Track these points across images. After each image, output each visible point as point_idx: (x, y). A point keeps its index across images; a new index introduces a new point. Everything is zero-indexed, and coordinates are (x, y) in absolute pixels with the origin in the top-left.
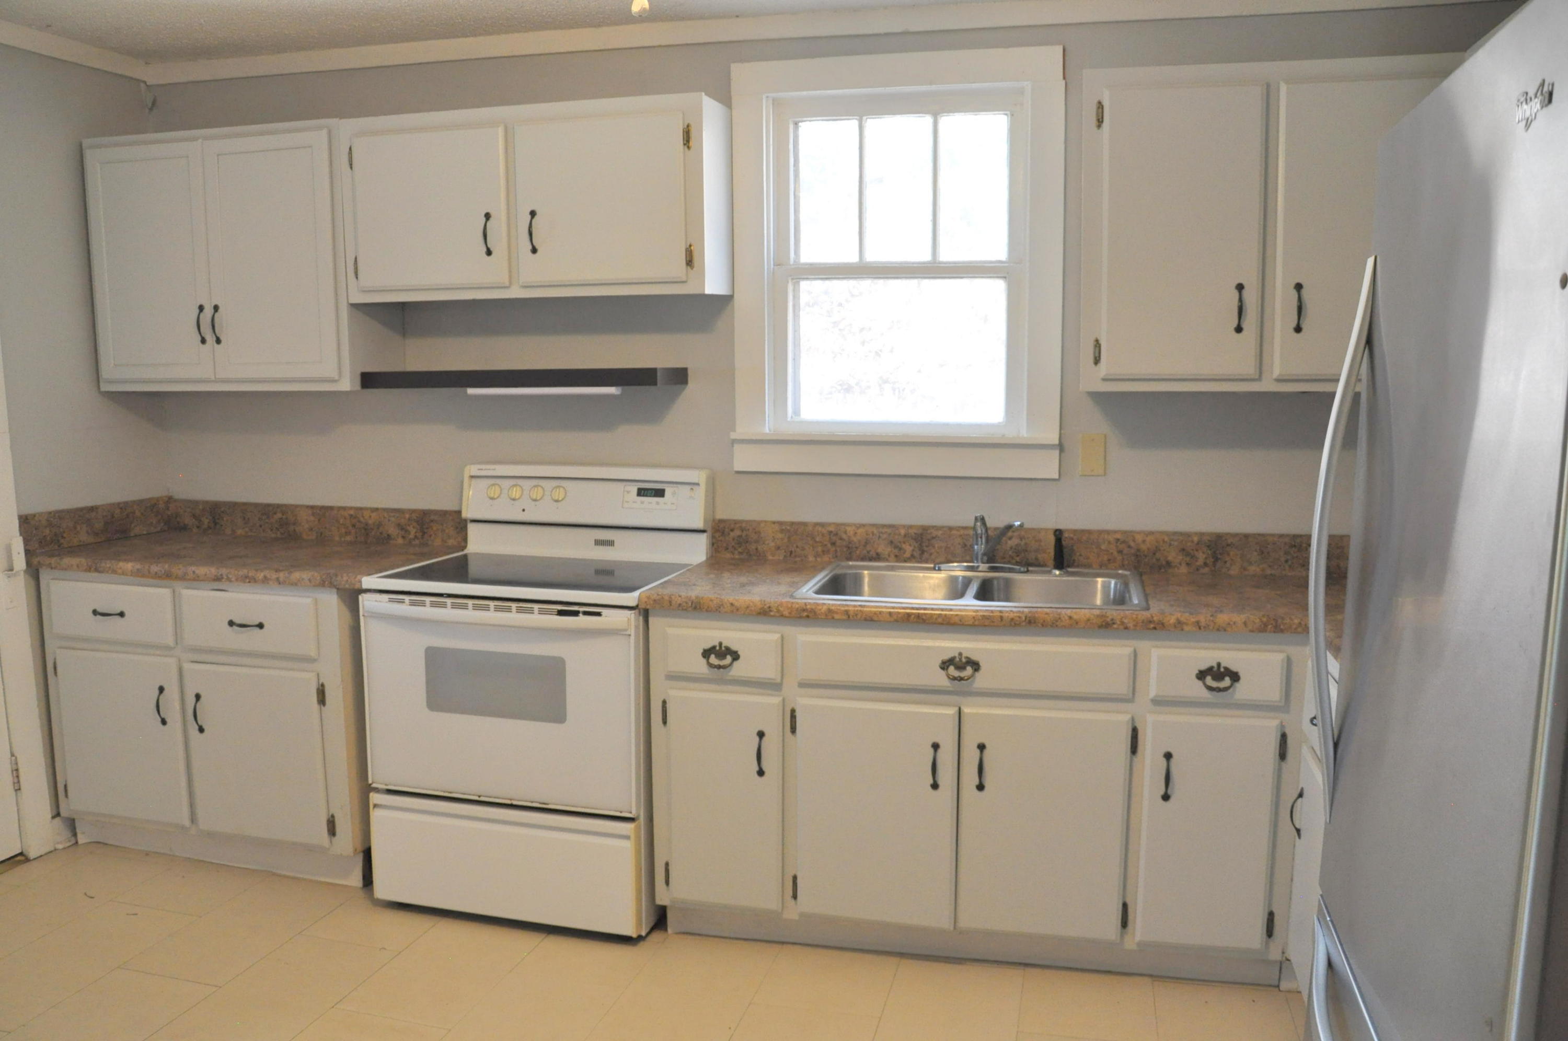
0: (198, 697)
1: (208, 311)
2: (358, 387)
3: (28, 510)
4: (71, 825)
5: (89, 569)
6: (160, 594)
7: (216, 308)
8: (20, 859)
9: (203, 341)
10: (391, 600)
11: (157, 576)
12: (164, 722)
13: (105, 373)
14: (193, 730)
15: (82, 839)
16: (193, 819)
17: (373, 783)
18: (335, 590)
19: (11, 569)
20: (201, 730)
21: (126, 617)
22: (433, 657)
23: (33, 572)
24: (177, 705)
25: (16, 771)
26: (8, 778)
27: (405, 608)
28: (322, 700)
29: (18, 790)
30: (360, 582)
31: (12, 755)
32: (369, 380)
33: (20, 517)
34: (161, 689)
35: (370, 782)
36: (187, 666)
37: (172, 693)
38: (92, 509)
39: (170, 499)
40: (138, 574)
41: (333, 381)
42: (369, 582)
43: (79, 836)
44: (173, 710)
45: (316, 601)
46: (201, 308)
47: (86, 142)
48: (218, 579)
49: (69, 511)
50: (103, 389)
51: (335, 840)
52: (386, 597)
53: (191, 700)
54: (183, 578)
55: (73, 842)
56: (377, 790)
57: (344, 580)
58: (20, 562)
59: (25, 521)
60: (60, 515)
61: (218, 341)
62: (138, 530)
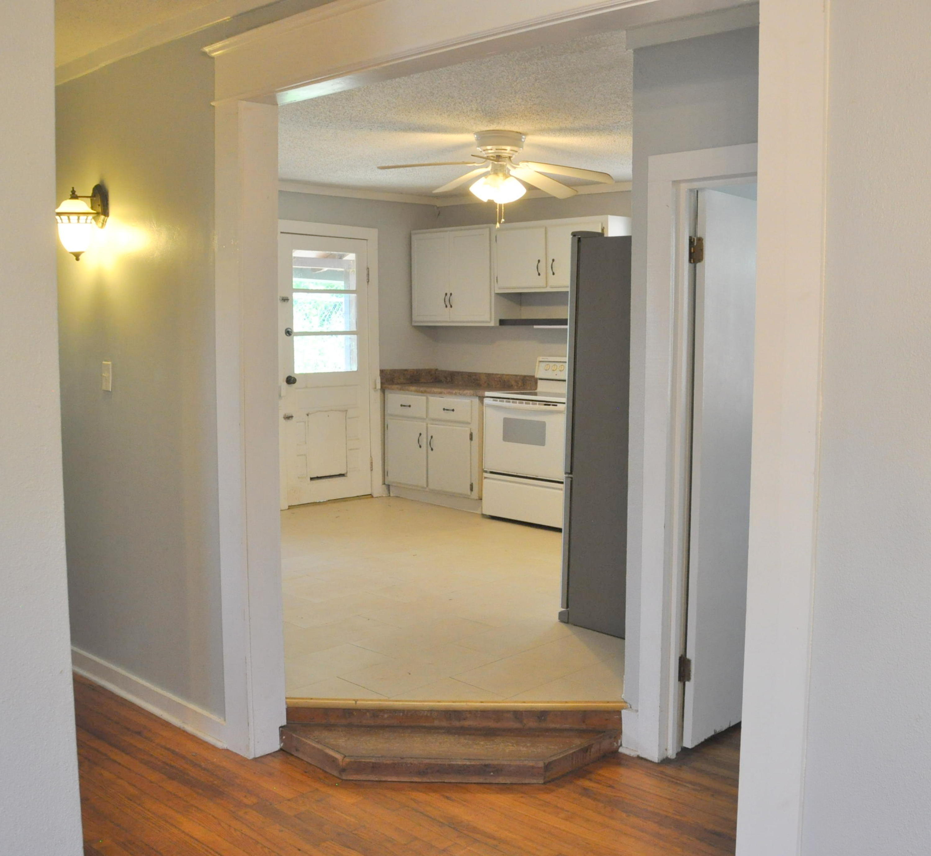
0: (432, 437)
1: (449, 295)
2: (498, 324)
3: (383, 368)
4: (388, 487)
5: (400, 390)
6: (422, 399)
7: (451, 294)
8: (371, 496)
9: (446, 306)
10: (494, 400)
11: (422, 392)
12: (420, 447)
13: (415, 318)
14: (430, 449)
15: (392, 495)
16: (427, 486)
17: (484, 468)
18: (478, 398)
19: (375, 388)
20: (432, 449)
21: (411, 407)
22: (507, 422)
23: (383, 390)
24: (425, 440)
25: (372, 463)
26: (369, 466)
27: (498, 403)
28: (471, 439)
29: (372, 470)
30: (484, 394)
31: (371, 457)
32: (502, 322)
33: (380, 370)
34: (420, 434)
35: (483, 468)
36: (429, 425)
37: (424, 436)
38: (406, 370)
39: (437, 370)
40: (417, 391)
41: (489, 322)
42: (487, 394)
43: (391, 493)
44: (424, 445)
45: (472, 401)
46: (446, 294)
47: (412, 232)
48: (441, 393)
49: (397, 370)
50: (414, 324)
51: (473, 493)
52: (492, 399)
53: (430, 438)
54: (430, 393)
55: (389, 495)
56: (486, 472)
57: (480, 393)
58: (379, 386)
59: (382, 371)
60: (394, 371)
61: (451, 306)
62: (422, 380)
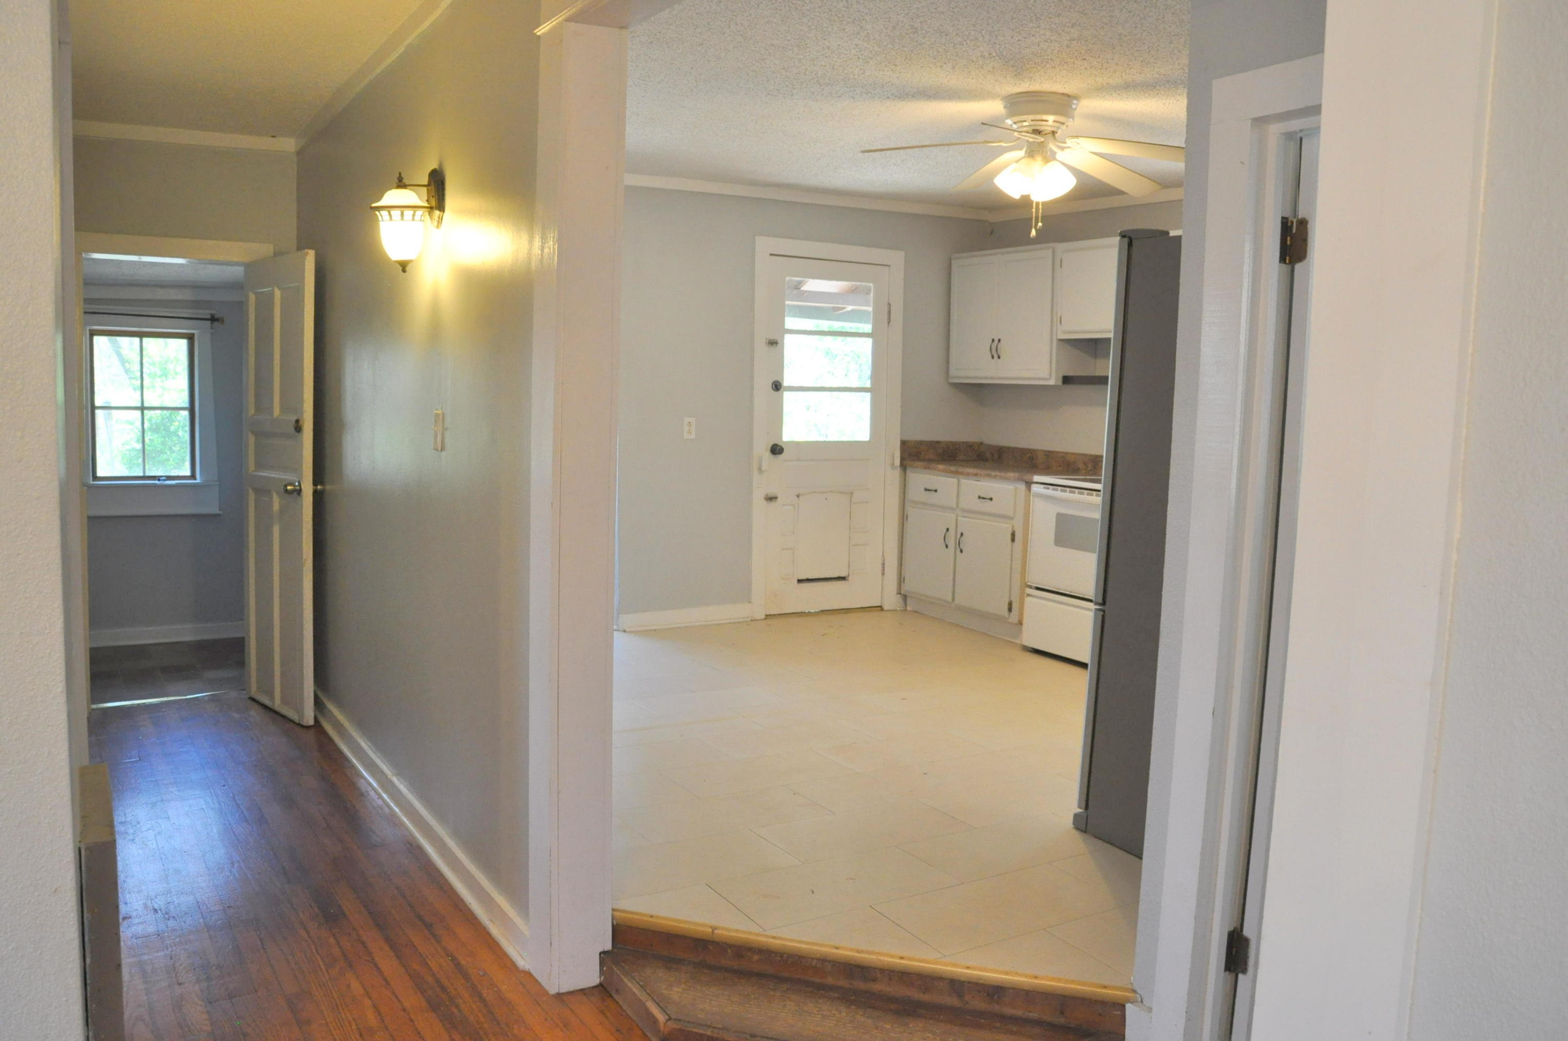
0: (962, 534)
1: (996, 341)
2: (1060, 383)
3: (906, 438)
4: (905, 598)
5: (925, 468)
6: (952, 481)
7: (999, 340)
8: (880, 608)
9: (993, 357)
10: (1045, 488)
11: (952, 472)
12: (947, 546)
13: (953, 372)
14: (958, 550)
15: (909, 608)
16: (953, 600)
17: (1028, 582)
18: (1024, 483)
19: (893, 464)
20: (961, 551)
21: (938, 493)
22: (1061, 519)
23: (903, 466)
24: (953, 539)
25: (884, 564)
26: (880, 568)
27: (1050, 492)
28: (1013, 540)
29: (883, 574)
30: (1033, 478)
31: (883, 556)
32: (1067, 380)
33: (901, 441)
34: (948, 530)
35: (1026, 581)
36: (959, 518)
37: (952, 531)
38: (938, 442)
39: (982, 443)
40: (944, 471)
41: (1047, 379)
42: (1037, 478)
43: (908, 606)
44: (952, 544)
45: (1016, 489)
46: (993, 340)
47: (952, 257)
48: (976, 475)
49: (926, 442)
50: (951, 381)
51: (1012, 614)
52: (1043, 486)
53: (959, 536)
54: (962, 474)
55: (905, 608)
56: (1030, 587)
57: (1027, 477)
58: (897, 462)
59: (904, 443)
60: (921, 443)
61: (999, 357)
62: (961, 457)
